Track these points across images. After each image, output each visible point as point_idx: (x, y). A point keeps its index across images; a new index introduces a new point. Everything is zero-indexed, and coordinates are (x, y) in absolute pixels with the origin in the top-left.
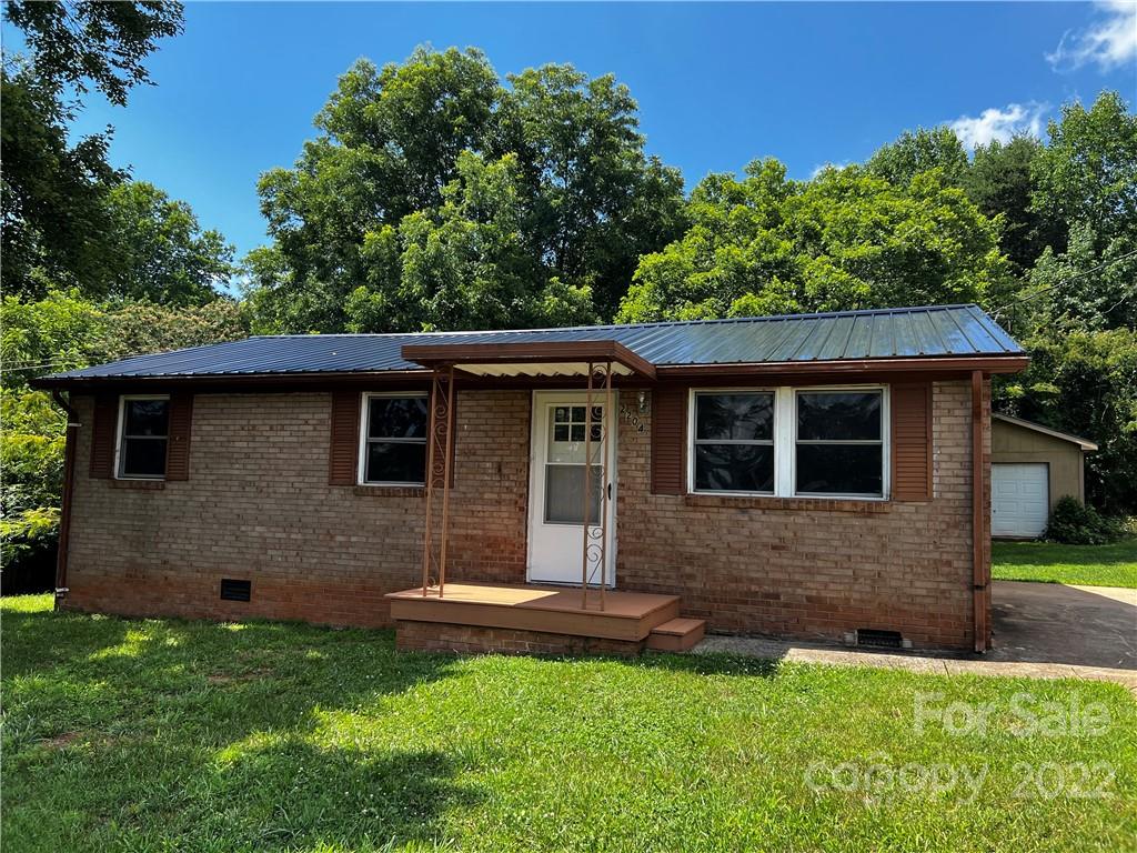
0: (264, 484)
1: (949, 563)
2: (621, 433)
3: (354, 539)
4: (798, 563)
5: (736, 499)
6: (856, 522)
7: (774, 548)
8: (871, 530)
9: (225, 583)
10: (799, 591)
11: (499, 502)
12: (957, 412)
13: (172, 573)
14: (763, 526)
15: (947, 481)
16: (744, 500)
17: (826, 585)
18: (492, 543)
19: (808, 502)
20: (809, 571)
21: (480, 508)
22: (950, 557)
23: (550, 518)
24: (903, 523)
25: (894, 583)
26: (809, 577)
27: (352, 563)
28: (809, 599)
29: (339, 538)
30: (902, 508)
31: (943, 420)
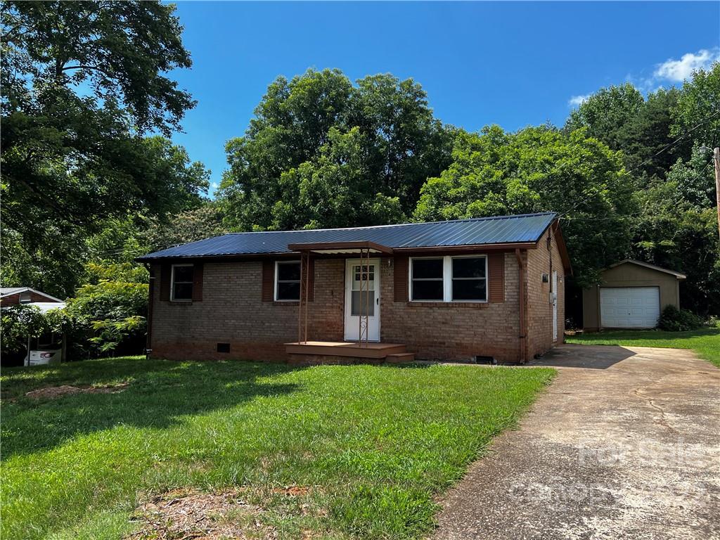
0: (235, 302)
1: (511, 328)
2: (381, 277)
3: (273, 324)
4: (452, 329)
5: (427, 303)
6: (475, 312)
7: (443, 323)
8: (481, 315)
9: (219, 345)
10: (453, 341)
11: (332, 307)
12: (514, 265)
13: (197, 342)
14: (438, 314)
15: (510, 294)
16: (430, 303)
17: (463, 338)
18: (329, 324)
19: (456, 304)
20: (457, 333)
21: (324, 310)
22: (512, 325)
23: (353, 313)
24: (493, 312)
25: (490, 337)
26: (456, 335)
27: (272, 334)
28: (457, 344)
29: (267, 324)
30: (493, 305)
31: (509, 269)
